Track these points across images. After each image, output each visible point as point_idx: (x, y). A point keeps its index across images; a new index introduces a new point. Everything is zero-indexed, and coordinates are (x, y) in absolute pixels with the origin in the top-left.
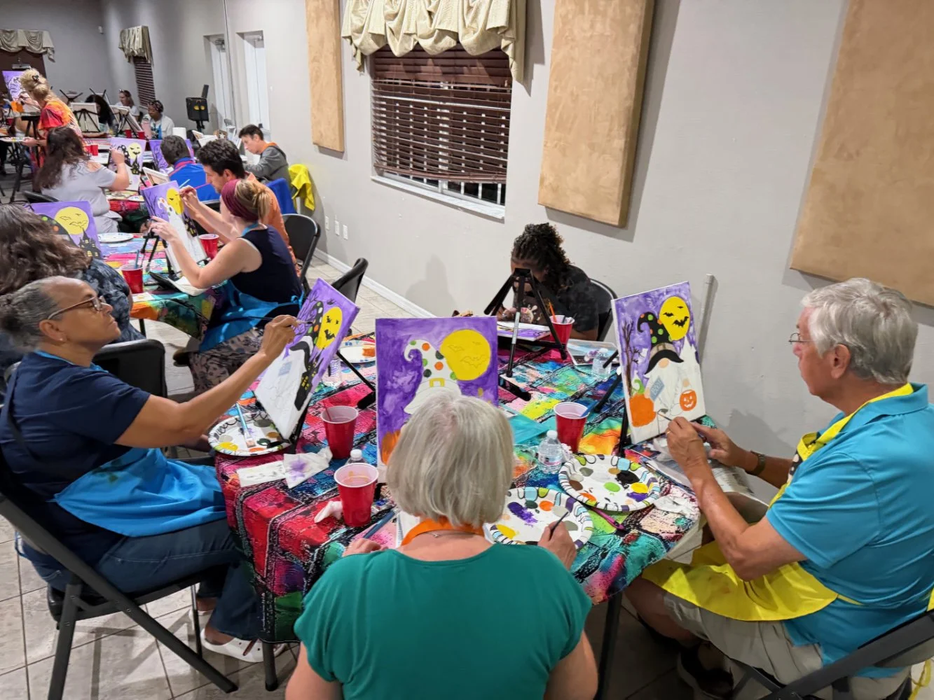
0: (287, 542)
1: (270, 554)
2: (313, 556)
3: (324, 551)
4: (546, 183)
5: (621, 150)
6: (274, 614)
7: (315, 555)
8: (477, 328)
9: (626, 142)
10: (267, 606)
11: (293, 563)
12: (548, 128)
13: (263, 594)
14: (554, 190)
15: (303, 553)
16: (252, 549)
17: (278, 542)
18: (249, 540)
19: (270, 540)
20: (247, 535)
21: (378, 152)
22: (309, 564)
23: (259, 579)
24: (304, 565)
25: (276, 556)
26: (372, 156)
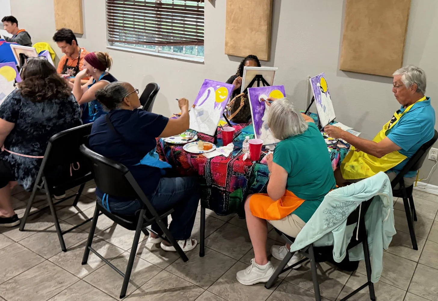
0: (237, 169)
1: (228, 177)
2: (250, 170)
3: (254, 167)
4: (229, 44)
5: (265, 30)
6: (229, 201)
7: (251, 169)
8: (279, 89)
9: (267, 27)
10: (226, 198)
11: (238, 177)
12: (227, 22)
13: (224, 194)
14: (234, 47)
15: (245, 170)
16: (213, 181)
17: (232, 170)
18: (211, 177)
19: (228, 171)
20: (211, 175)
21: (111, 33)
22: (249, 173)
23: (222, 189)
24: (245, 175)
25: (231, 176)
26: (107, 35)
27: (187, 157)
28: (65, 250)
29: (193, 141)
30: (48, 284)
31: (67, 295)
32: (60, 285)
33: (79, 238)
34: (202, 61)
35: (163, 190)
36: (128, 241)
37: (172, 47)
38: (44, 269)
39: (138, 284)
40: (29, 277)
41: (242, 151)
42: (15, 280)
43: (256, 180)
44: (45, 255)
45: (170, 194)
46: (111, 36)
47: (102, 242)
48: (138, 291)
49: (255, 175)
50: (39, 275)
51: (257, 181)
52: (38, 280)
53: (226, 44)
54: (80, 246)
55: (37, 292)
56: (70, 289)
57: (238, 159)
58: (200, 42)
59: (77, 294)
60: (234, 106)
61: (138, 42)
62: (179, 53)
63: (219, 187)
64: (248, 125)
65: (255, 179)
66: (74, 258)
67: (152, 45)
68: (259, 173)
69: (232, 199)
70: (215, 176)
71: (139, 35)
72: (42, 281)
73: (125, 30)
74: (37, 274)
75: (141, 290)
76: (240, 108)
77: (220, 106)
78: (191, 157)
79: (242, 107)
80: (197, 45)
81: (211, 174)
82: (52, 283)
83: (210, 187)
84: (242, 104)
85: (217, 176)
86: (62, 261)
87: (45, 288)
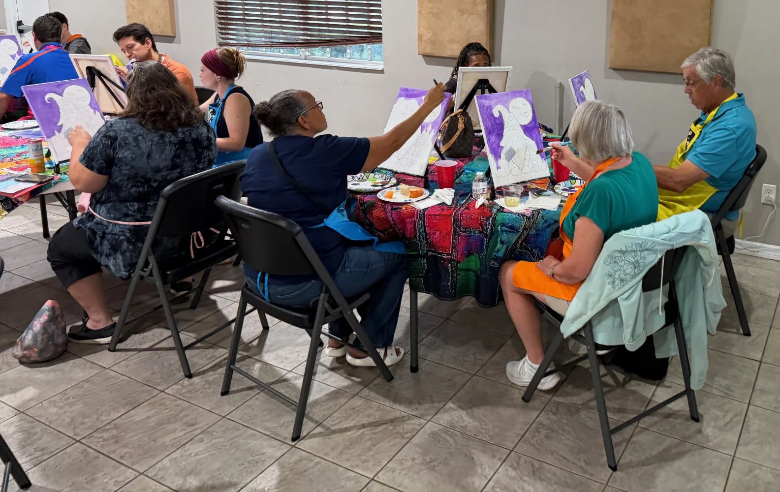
0: (468, 223)
1: (454, 236)
2: (489, 223)
3: (495, 218)
4: (425, 38)
5: (484, 11)
6: (457, 276)
7: (491, 222)
10: (452, 271)
11: (470, 236)
13: (449, 265)
14: (433, 43)
15: (481, 225)
16: (430, 245)
17: (461, 226)
18: (427, 240)
19: (454, 227)
20: (426, 236)
21: (224, 31)
22: (487, 228)
23: (445, 256)
24: (481, 232)
25: (459, 235)
26: (217, 36)
27: (385, 210)
28: (190, 376)
29: (391, 186)
30: (170, 427)
31: (205, 442)
32: (190, 429)
33: (209, 356)
34: (380, 68)
35: (352, 264)
36: (290, 356)
37: (328, 49)
38: (161, 405)
39: (317, 419)
40: (137, 419)
41: (471, 196)
42: (116, 425)
43: (501, 240)
44: (159, 385)
45: (365, 270)
46: (224, 36)
47: (247, 360)
48: (319, 430)
49: (498, 231)
50: (153, 415)
51: (502, 243)
52: (153, 421)
53: (420, 38)
54: (214, 368)
55: (154, 441)
56: (208, 433)
57: (467, 208)
58: (376, 38)
59: (221, 440)
60: (448, 130)
61: (270, 43)
62: (340, 58)
63: (441, 254)
64: (473, 160)
65: (499, 240)
66: (207, 386)
67: (295, 47)
68: (504, 228)
69: (463, 273)
70: (433, 238)
71: (272, 32)
72: (160, 424)
73: (247, 25)
74: (150, 413)
75: (324, 427)
76: (458, 133)
77: (430, 128)
78: (393, 209)
79: (462, 132)
80: (370, 42)
81: (426, 233)
82: (178, 425)
83: (425, 256)
84: (461, 126)
85: (436, 237)
86: (188, 392)
87: (168, 433)
